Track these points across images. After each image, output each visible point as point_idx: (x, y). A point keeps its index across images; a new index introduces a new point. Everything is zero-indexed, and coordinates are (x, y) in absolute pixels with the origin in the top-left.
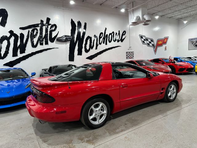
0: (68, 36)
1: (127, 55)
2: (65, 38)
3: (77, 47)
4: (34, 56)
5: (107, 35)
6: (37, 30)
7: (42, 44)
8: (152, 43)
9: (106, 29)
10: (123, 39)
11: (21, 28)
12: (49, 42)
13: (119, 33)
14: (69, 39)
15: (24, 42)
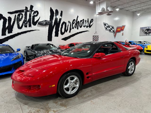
0: (48, 21)
1: (93, 38)
2: (45, 22)
3: (54, 30)
4: (20, 36)
5: (79, 21)
6: (22, 14)
7: (26, 26)
8: (113, 29)
9: (78, 16)
10: (91, 25)
11: (9, 13)
12: (32, 25)
13: (88, 21)
14: (48, 23)
15: (12, 24)
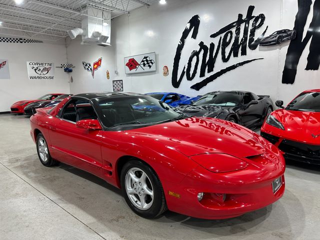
0: (285, 31)
2: (278, 36)
3: (306, 52)
4: (224, 75)
14: (286, 36)
